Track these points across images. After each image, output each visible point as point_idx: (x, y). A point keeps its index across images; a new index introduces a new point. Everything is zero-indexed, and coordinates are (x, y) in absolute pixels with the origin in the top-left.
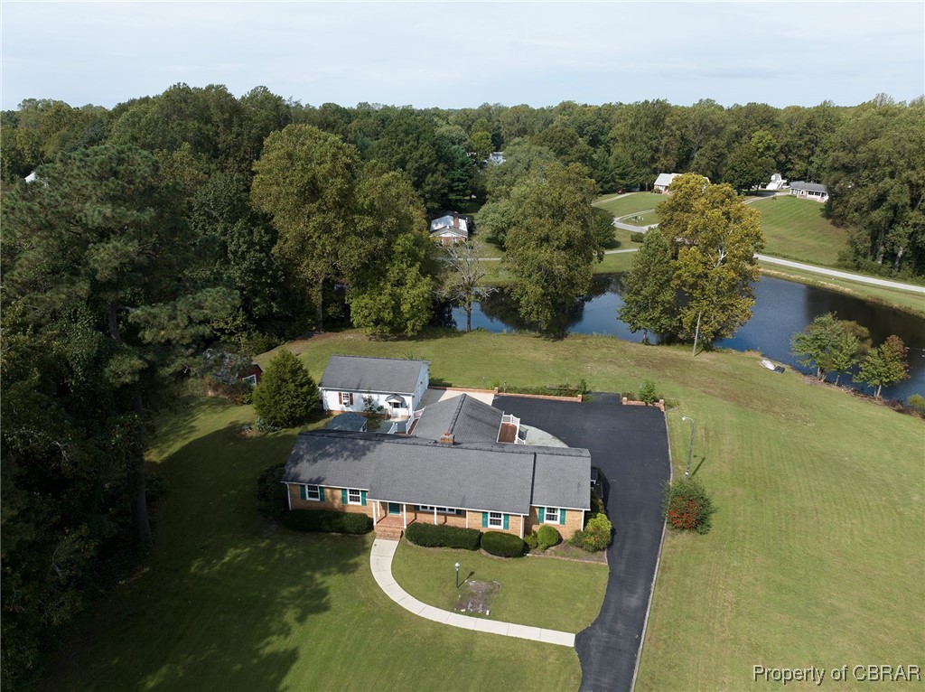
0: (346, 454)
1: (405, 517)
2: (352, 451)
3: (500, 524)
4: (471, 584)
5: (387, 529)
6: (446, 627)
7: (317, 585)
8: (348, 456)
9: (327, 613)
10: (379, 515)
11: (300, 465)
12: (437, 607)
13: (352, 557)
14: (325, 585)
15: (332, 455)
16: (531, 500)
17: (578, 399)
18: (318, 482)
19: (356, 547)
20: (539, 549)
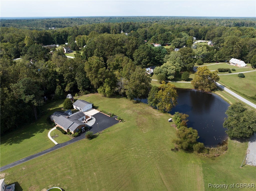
11: (53, 115)
12: (51, 136)
16: (68, 128)
17: (110, 116)
18: (53, 118)
19: (52, 127)
20: (68, 134)
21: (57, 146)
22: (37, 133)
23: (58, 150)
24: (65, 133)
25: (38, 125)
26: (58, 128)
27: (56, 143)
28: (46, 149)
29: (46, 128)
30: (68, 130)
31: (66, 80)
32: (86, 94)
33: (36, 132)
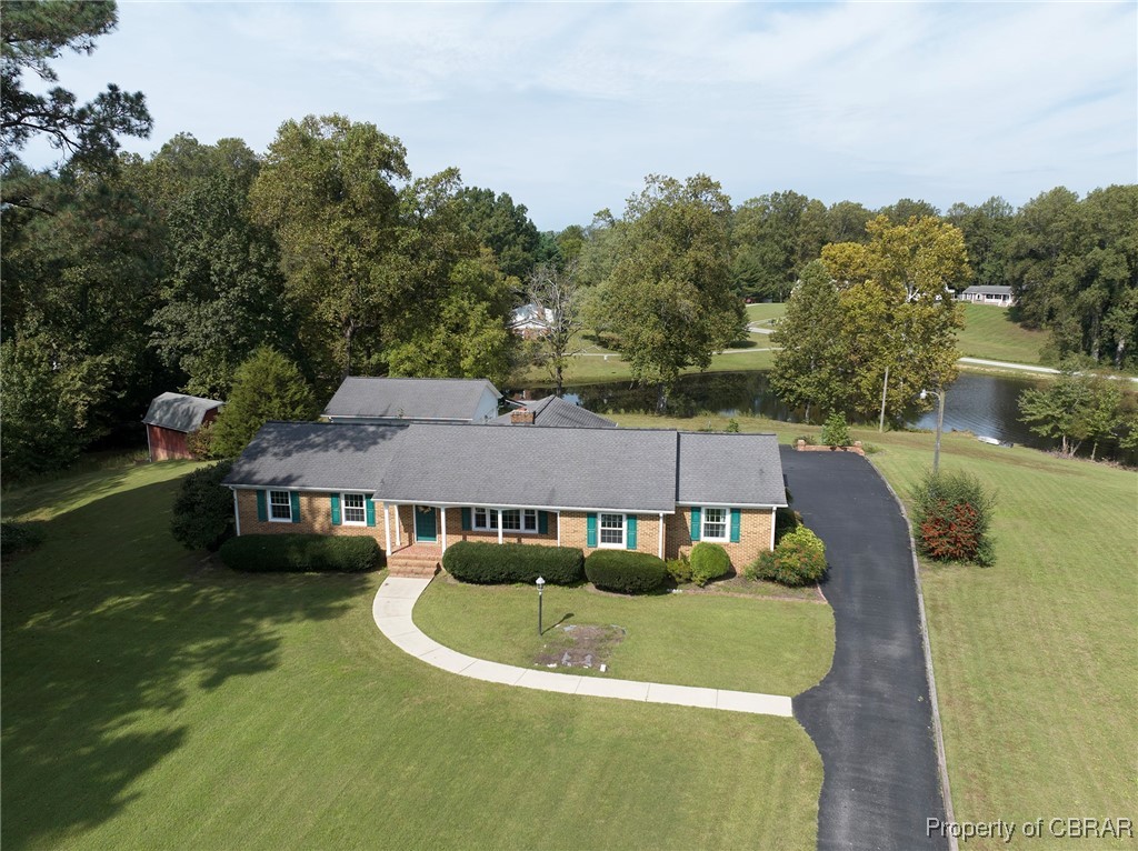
0: (342, 444)
1: (444, 541)
2: (353, 440)
3: (620, 541)
4: (567, 629)
5: (410, 562)
6: (517, 690)
7: (258, 636)
8: (347, 447)
9: (269, 674)
10: (398, 543)
11: (261, 460)
12: (500, 662)
13: (338, 598)
14: (276, 636)
15: (318, 445)
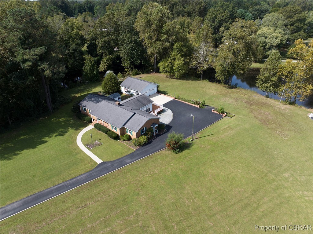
3: (115, 130)
4: (96, 142)
5: (94, 123)
11: (84, 101)
12: (83, 144)
14: (69, 131)
15: (92, 101)
16: (124, 125)
17: (198, 106)
18: (85, 106)
19: (85, 125)
20: (122, 140)
21: (101, 168)
22: (52, 136)
23: (106, 178)
24: (117, 138)
25: (53, 120)
26: (98, 126)
27: (99, 161)
28: (74, 176)
29: (72, 127)
30: (123, 130)
31: (101, 51)
32: (136, 75)
33: (50, 135)
